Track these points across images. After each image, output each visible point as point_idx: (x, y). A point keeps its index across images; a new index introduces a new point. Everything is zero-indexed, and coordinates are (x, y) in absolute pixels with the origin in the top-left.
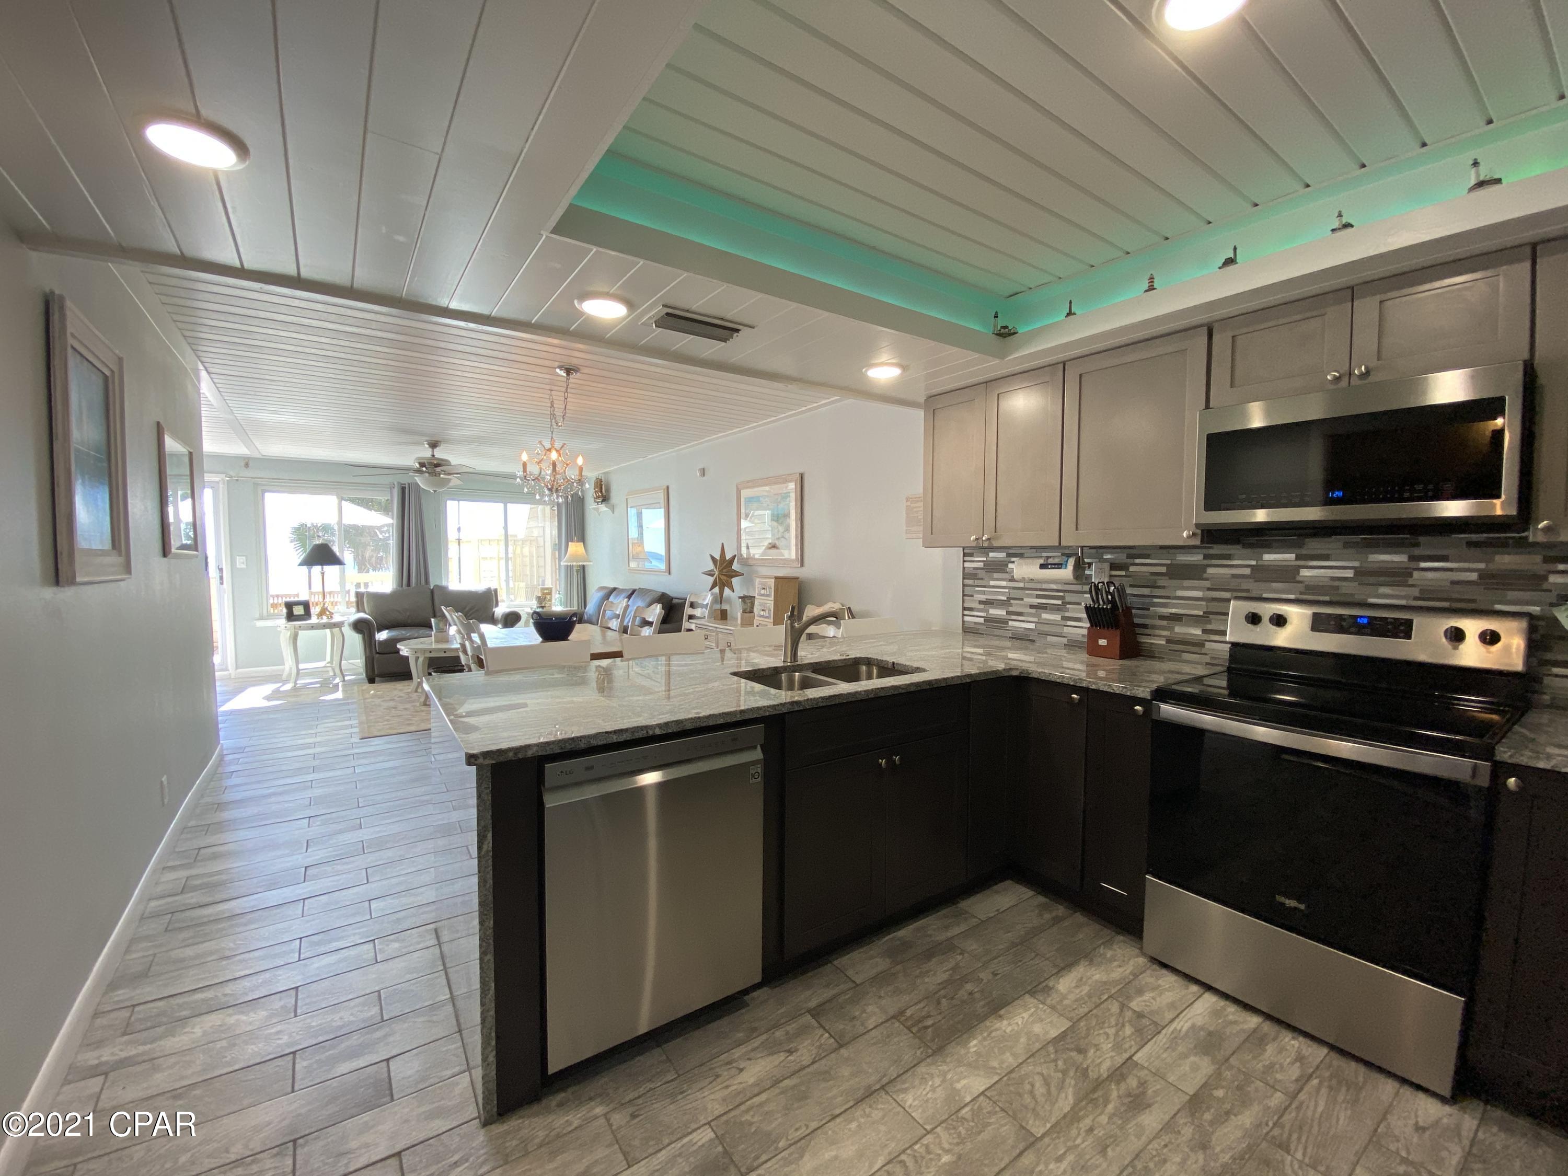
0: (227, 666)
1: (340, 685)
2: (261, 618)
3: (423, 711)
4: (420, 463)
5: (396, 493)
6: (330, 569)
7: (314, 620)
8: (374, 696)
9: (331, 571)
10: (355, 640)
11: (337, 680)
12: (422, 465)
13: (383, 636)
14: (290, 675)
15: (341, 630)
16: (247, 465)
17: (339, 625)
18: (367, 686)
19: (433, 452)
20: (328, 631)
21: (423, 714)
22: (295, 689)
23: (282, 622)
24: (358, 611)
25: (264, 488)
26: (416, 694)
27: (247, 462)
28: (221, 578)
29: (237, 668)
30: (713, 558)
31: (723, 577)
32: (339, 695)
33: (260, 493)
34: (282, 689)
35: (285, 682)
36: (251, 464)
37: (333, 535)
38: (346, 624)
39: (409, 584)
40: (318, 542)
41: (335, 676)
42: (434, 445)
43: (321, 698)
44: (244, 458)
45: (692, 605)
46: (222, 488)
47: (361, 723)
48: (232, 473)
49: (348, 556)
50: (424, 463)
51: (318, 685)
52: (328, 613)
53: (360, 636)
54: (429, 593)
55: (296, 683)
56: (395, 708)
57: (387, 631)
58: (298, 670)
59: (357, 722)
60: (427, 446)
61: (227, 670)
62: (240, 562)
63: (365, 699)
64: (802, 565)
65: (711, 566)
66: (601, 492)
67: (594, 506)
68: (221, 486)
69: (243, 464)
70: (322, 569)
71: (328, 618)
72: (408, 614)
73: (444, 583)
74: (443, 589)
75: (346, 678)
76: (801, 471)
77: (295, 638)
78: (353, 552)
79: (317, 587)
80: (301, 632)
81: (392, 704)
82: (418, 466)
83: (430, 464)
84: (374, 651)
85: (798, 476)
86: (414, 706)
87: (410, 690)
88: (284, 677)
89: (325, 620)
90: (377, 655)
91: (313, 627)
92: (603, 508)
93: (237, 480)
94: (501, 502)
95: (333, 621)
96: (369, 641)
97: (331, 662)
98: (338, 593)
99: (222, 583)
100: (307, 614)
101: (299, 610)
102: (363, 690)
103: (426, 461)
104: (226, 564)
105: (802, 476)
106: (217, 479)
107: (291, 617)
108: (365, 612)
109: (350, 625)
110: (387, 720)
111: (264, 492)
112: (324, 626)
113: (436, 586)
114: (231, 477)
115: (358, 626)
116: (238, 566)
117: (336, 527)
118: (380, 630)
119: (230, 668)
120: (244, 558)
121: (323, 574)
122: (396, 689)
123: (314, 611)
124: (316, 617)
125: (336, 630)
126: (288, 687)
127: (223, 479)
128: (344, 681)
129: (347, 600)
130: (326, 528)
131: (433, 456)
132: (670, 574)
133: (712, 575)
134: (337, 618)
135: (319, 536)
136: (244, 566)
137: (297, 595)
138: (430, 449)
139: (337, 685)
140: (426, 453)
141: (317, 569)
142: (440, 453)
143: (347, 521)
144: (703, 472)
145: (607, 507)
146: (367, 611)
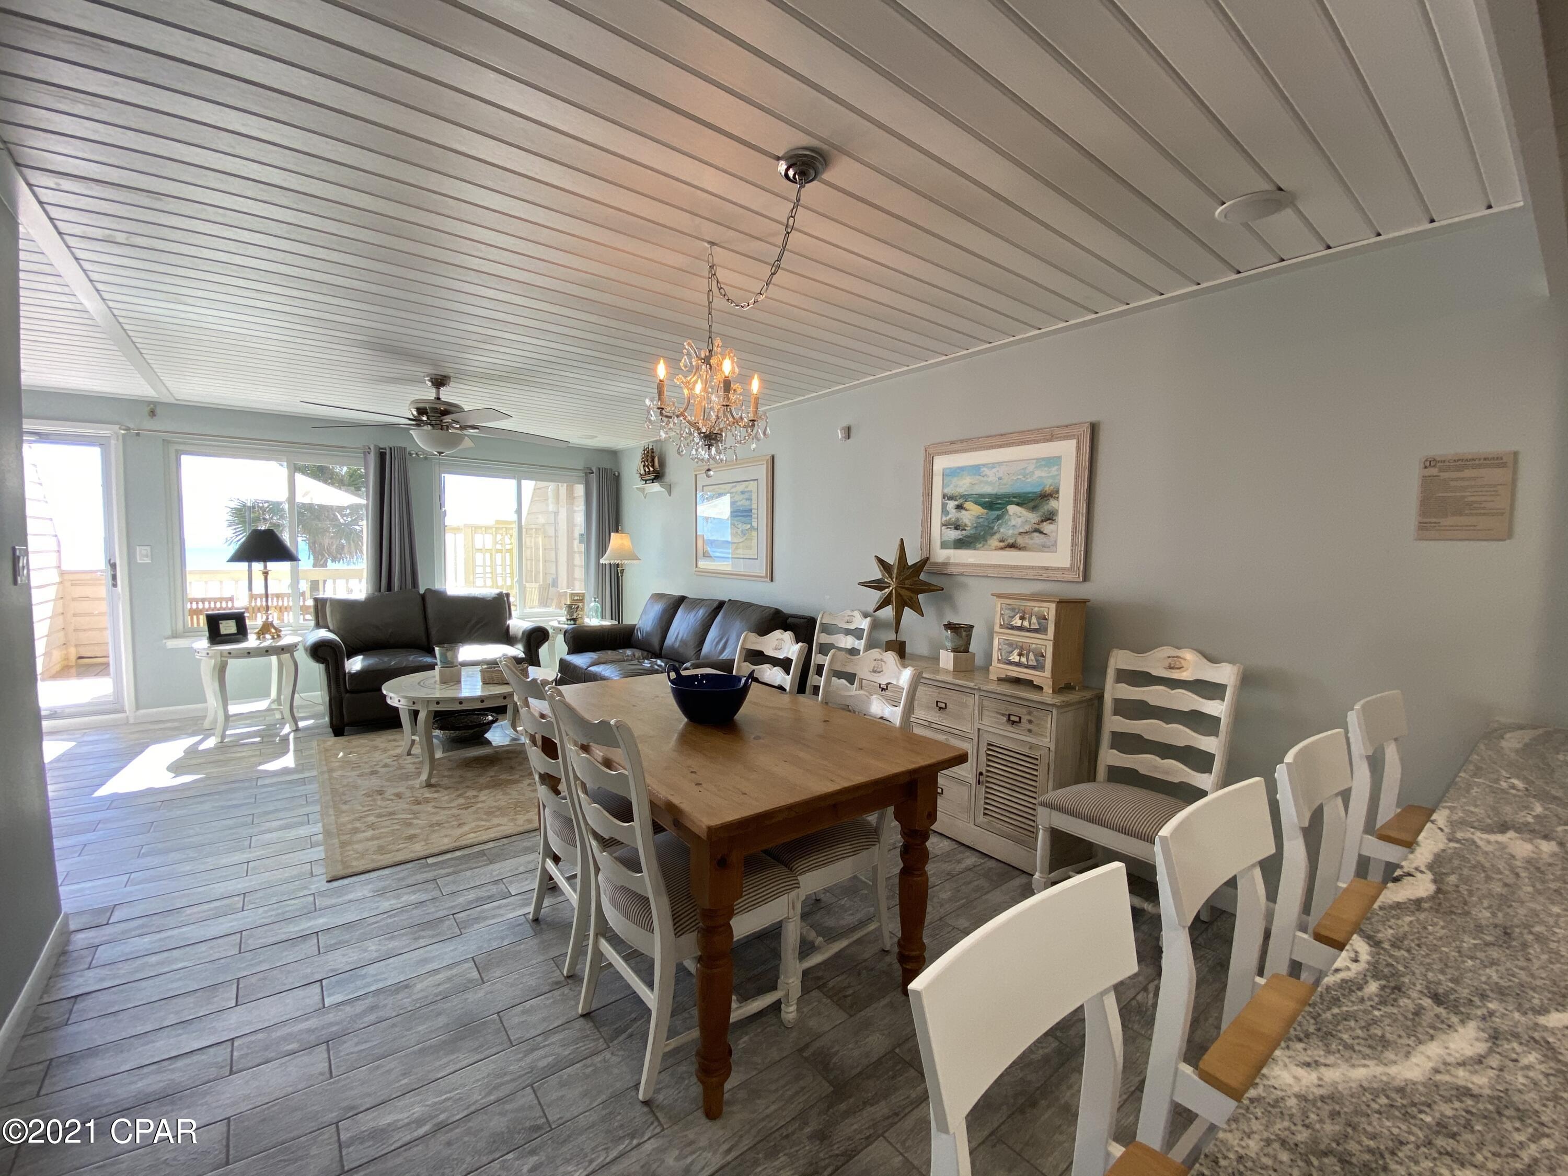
0: (123, 707)
1: (291, 737)
2: (175, 636)
3: (427, 801)
4: (418, 410)
5: (372, 460)
6: (276, 567)
7: (252, 641)
8: (345, 763)
9: (279, 569)
10: (314, 672)
11: (287, 729)
12: (421, 411)
13: (355, 664)
14: (215, 721)
15: (292, 656)
16: (153, 413)
17: (289, 649)
18: (332, 740)
19: (438, 393)
20: (274, 659)
21: (429, 808)
22: (222, 746)
23: (202, 643)
24: (318, 625)
25: (181, 447)
26: (410, 759)
27: (153, 409)
28: (114, 577)
29: (138, 708)
30: (881, 562)
31: (904, 593)
32: (288, 761)
33: (173, 457)
34: (201, 747)
35: (207, 735)
36: (158, 411)
37: (282, 517)
38: (300, 647)
39: (389, 587)
40: (263, 527)
41: (282, 722)
42: (439, 382)
43: (262, 767)
44: (150, 403)
45: (826, 629)
46: (115, 446)
47: (327, 833)
48: (131, 426)
49: (302, 548)
50: (425, 409)
51: (258, 739)
52: (273, 630)
53: (322, 666)
54: (419, 599)
55: (223, 736)
56: (381, 793)
57: (360, 657)
58: (227, 717)
59: (319, 828)
60: (429, 384)
61: (123, 711)
62: (143, 555)
63: (331, 771)
64: (1086, 577)
65: (876, 573)
66: (653, 466)
67: (641, 484)
68: (113, 442)
69: (147, 410)
70: (265, 567)
71: (273, 638)
72: (390, 630)
73: (437, 586)
74: (440, 597)
75: (301, 724)
76: (1094, 419)
77: (221, 670)
78: (308, 539)
79: (259, 588)
80: (232, 662)
81: (375, 782)
82: (415, 413)
83: (435, 410)
84: (342, 689)
85: (1086, 430)
86: (411, 788)
87: (398, 751)
88: (207, 724)
89: (268, 642)
90: (348, 695)
91: (249, 653)
92: (656, 487)
93: (138, 434)
94: (513, 478)
95: (283, 642)
96: (335, 675)
97: (278, 700)
98: (288, 595)
99: (115, 585)
100: (242, 631)
101: (228, 627)
102: (326, 750)
103: (427, 406)
104: (121, 558)
105: (1094, 429)
106: (108, 433)
107: (215, 636)
108: (327, 627)
109: (306, 650)
110: (372, 826)
111: (179, 453)
112: (268, 652)
113: (428, 590)
114: (128, 429)
115: (319, 651)
116: (139, 561)
117: (286, 507)
118: (351, 654)
119: (127, 708)
120: (148, 548)
121: (266, 573)
122: (376, 748)
123: (254, 623)
124: (255, 636)
125: (286, 657)
126: (211, 743)
127: (116, 433)
128: (297, 730)
129: (301, 603)
130: (275, 508)
131: (439, 399)
132: (772, 580)
133: (880, 589)
134: (286, 641)
135: (264, 519)
136: (148, 561)
137: (231, 599)
138: (434, 390)
139: (285, 739)
140: (429, 393)
141: (257, 566)
142: (448, 395)
143: (300, 499)
144: (848, 432)
145: (661, 486)
146: (331, 628)
